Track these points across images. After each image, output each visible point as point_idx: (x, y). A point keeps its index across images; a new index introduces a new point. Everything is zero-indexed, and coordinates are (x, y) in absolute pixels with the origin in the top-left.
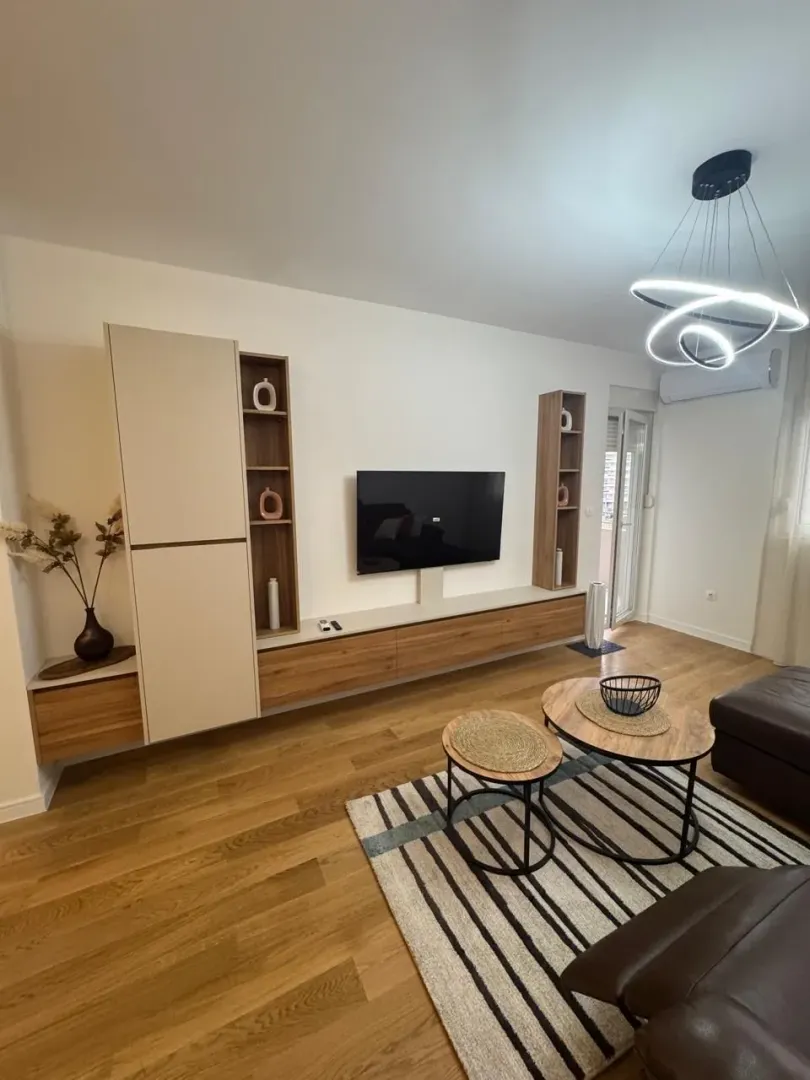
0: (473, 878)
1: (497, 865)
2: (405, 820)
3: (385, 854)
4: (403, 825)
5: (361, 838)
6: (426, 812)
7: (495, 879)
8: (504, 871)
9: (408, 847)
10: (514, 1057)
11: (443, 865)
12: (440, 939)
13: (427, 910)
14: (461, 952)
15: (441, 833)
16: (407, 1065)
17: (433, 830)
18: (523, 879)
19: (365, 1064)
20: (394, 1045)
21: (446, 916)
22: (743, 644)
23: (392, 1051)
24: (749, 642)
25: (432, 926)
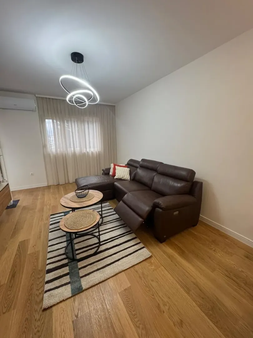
0: (98, 255)
1: (97, 248)
2: (68, 276)
3: (82, 284)
4: (70, 278)
5: (70, 295)
6: (67, 268)
7: (100, 250)
8: (98, 247)
9: (81, 275)
10: (139, 251)
11: (92, 263)
12: (116, 264)
13: (107, 268)
14: (119, 260)
15: (79, 263)
16: (143, 274)
17: (77, 266)
18: (101, 243)
19: (145, 284)
20: (140, 277)
21: (109, 263)
22: (45, 184)
23: (141, 277)
24: (46, 183)
25: (112, 267)
